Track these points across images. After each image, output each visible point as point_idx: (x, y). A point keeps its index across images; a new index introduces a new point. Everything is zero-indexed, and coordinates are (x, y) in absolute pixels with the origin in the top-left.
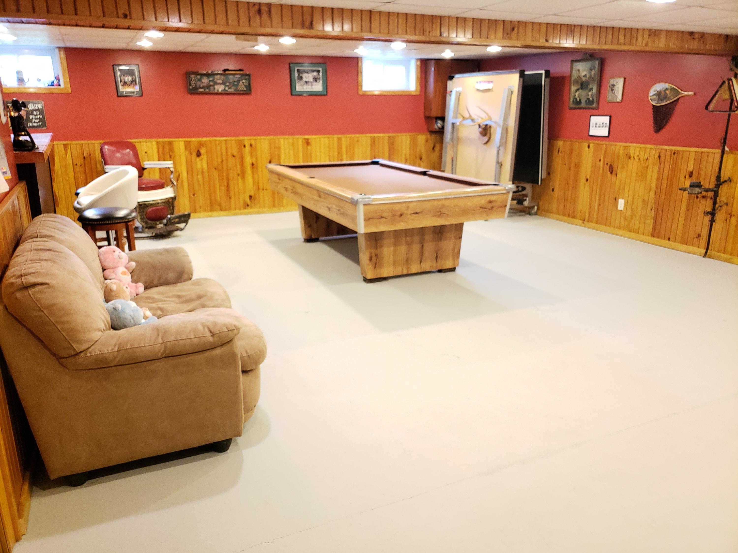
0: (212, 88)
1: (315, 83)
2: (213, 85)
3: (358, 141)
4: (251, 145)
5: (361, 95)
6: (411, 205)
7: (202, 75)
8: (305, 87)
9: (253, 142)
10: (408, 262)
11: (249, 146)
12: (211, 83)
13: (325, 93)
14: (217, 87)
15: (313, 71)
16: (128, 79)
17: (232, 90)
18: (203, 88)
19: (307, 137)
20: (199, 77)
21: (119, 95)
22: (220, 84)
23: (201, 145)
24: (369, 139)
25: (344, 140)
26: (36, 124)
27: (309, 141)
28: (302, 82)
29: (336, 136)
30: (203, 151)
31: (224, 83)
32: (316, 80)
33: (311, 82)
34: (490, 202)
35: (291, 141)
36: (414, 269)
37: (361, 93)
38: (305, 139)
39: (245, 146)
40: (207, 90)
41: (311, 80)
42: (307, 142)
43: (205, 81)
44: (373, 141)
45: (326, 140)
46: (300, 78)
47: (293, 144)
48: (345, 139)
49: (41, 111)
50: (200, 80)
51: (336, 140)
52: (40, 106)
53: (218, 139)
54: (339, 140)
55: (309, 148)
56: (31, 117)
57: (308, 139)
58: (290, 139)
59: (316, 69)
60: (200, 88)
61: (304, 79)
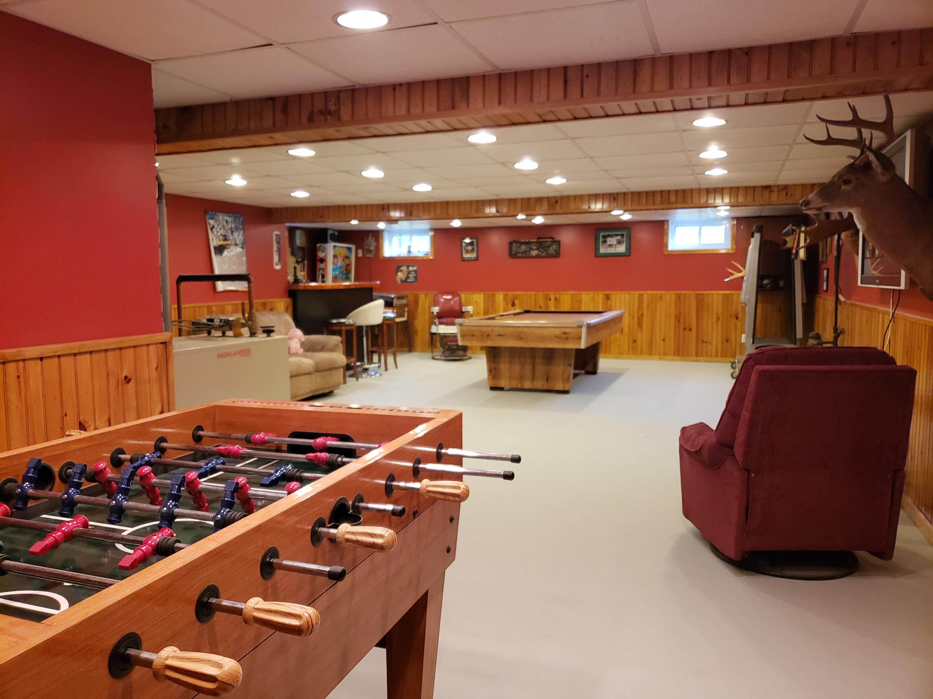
0: (528, 253)
1: (618, 246)
2: (529, 251)
3: (661, 298)
4: (556, 299)
5: (665, 255)
6: (496, 329)
7: (522, 243)
8: (608, 249)
9: (557, 296)
10: (521, 378)
11: (554, 300)
12: (528, 249)
13: (628, 254)
14: (532, 252)
15: (617, 235)
16: (470, 248)
17: (544, 254)
18: (522, 253)
19: (607, 292)
20: (519, 245)
21: (464, 260)
22: (535, 250)
23: (515, 297)
24: (673, 297)
25: (645, 297)
26: (412, 280)
27: (610, 296)
28: (606, 245)
29: (637, 293)
30: (517, 302)
31: (538, 249)
32: (619, 242)
33: (615, 245)
34: (565, 333)
35: (592, 296)
36: (527, 385)
37: (666, 253)
38: (605, 294)
39: (550, 299)
40: (524, 255)
41: (615, 243)
42: (608, 297)
43: (523, 248)
44: (678, 299)
45: (627, 296)
46: (605, 242)
47: (593, 298)
48: (647, 295)
49: (415, 271)
50: (519, 247)
51: (636, 297)
52: (415, 268)
53: (529, 293)
54: (641, 296)
55: (609, 302)
56: (410, 275)
57: (608, 294)
58: (591, 294)
59: (620, 233)
60: (520, 253)
61: (608, 243)
